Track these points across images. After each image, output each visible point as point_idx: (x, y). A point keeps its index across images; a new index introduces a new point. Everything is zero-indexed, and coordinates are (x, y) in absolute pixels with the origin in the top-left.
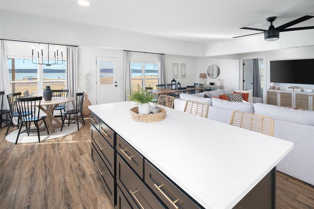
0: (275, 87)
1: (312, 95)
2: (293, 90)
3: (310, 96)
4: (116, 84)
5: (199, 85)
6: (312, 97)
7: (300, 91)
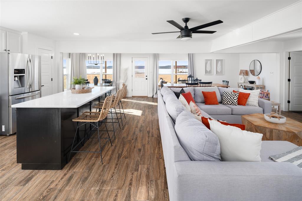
4: (147, 78)
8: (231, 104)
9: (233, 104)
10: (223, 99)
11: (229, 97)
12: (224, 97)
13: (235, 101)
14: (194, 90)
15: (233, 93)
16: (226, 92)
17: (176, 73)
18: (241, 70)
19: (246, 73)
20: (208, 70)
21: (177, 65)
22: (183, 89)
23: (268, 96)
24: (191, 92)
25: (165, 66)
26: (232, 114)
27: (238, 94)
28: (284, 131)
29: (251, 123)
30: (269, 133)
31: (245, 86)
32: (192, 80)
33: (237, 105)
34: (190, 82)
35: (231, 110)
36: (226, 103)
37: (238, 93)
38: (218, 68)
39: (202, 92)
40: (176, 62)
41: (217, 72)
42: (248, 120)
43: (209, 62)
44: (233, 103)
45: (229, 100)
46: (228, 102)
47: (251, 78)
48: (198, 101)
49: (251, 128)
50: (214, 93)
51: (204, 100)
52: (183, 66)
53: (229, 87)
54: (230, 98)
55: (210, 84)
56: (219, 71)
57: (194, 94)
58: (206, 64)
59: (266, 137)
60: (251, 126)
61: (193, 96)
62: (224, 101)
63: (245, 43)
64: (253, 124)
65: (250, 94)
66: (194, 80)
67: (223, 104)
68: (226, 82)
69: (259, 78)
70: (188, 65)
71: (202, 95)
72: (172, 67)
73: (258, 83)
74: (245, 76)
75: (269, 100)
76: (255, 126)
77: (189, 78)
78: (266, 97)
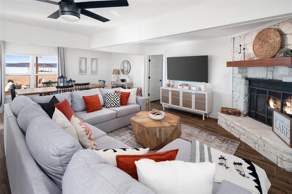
0: (170, 84)
1: (195, 93)
2: (183, 87)
3: (193, 94)
5: (102, 81)
6: (194, 95)
7: (188, 89)
8: (114, 107)
9: (116, 106)
10: (106, 101)
11: (112, 99)
12: (107, 100)
13: (118, 102)
14: (71, 96)
15: (116, 94)
16: (109, 94)
17: (37, 73)
18: (114, 69)
19: (118, 72)
20: (83, 68)
21: (38, 63)
22: (54, 96)
23: (141, 93)
24: (67, 99)
25: (16, 64)
26: (117, 117)
27: (120, 95)
28: (169, 127)
29: (142, 125)
30: (158, 132)
31: (117, 84)
32: (64, 82)
33: (120, 106)
34: (62, 85)
35: (115, 113)
36: (109, 105)
37: (120, 93)
38: (93, 67)
39: (83, 97)
40: (37, 58)
41: (92, 72)
42: (138, 123)
43: (84, 60)
44: (116, 104)
45: (112, 102)
46: (112, 105)
47: (122, 76)
48: (77, 110)
49: (143, 131)
50: (97, 96)
51: (85, 107)
52: (45, 64)
53: (107, 86)
54: (114, 99)
55: (88, 85)
56: (94, 71)
57: (72, 101)
58: (80, 62)
59: (156, 137)
60: (143, 129)
61: (70, 104)
62: (107, 103)
63: (128, 42)
64: (145, 127)
65: (130, 93)
66: (67, 82)
67: (106, 107)
68: (103, 82)
69: (129, 77)
70: (57, 63)
71: (83, 101)
72: (31, 65)
73: (128, 81)
74: (117, 75)
75: (142, 96)
76: (147, 128)
77: (59, 80)
78: (139, 94)
